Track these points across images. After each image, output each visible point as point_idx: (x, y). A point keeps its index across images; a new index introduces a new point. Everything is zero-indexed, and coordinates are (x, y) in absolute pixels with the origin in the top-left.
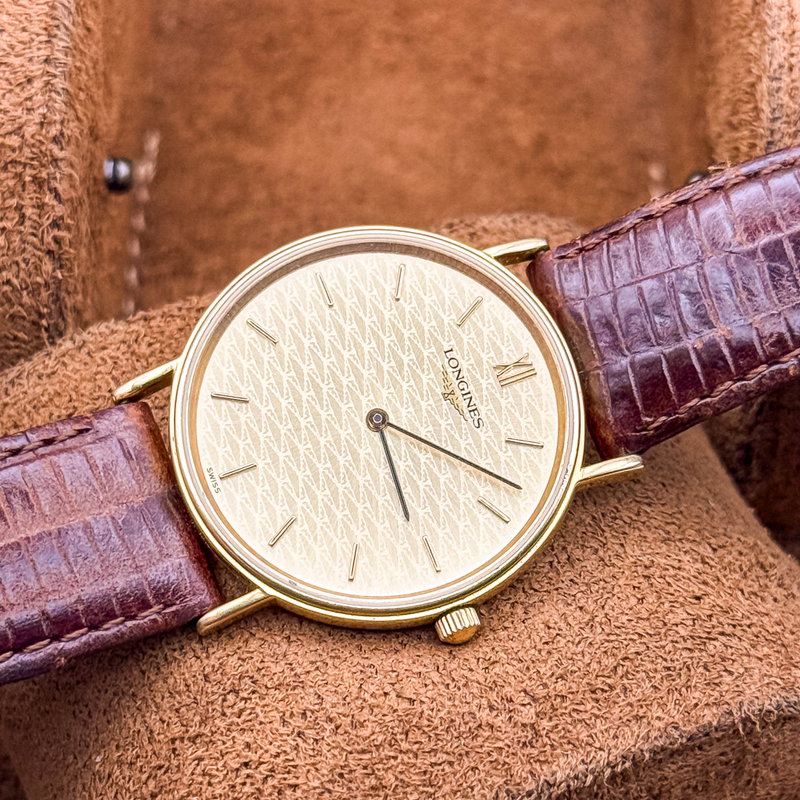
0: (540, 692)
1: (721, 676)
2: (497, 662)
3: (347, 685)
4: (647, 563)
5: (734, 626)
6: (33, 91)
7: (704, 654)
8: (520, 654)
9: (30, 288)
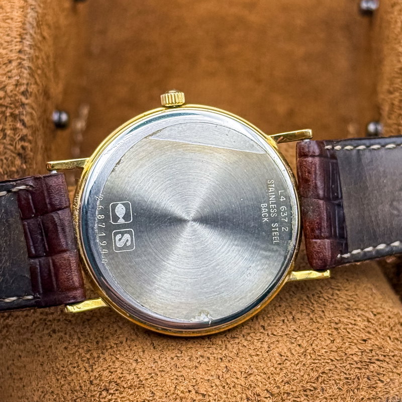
0: (276, 391)
1: (377, 383)
2: (251, 374)
3: (168, 386)
4: (337, 321)
5: (385, 356)
6: (12, 67)
7: (367, 371)
8: (265, 370)
9: (9, 174)
